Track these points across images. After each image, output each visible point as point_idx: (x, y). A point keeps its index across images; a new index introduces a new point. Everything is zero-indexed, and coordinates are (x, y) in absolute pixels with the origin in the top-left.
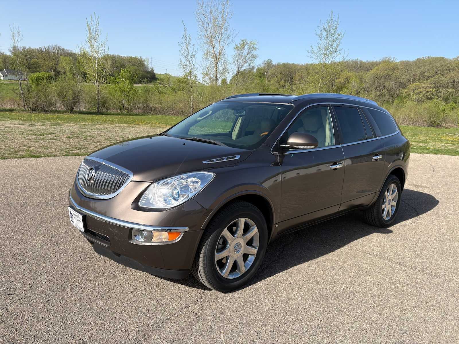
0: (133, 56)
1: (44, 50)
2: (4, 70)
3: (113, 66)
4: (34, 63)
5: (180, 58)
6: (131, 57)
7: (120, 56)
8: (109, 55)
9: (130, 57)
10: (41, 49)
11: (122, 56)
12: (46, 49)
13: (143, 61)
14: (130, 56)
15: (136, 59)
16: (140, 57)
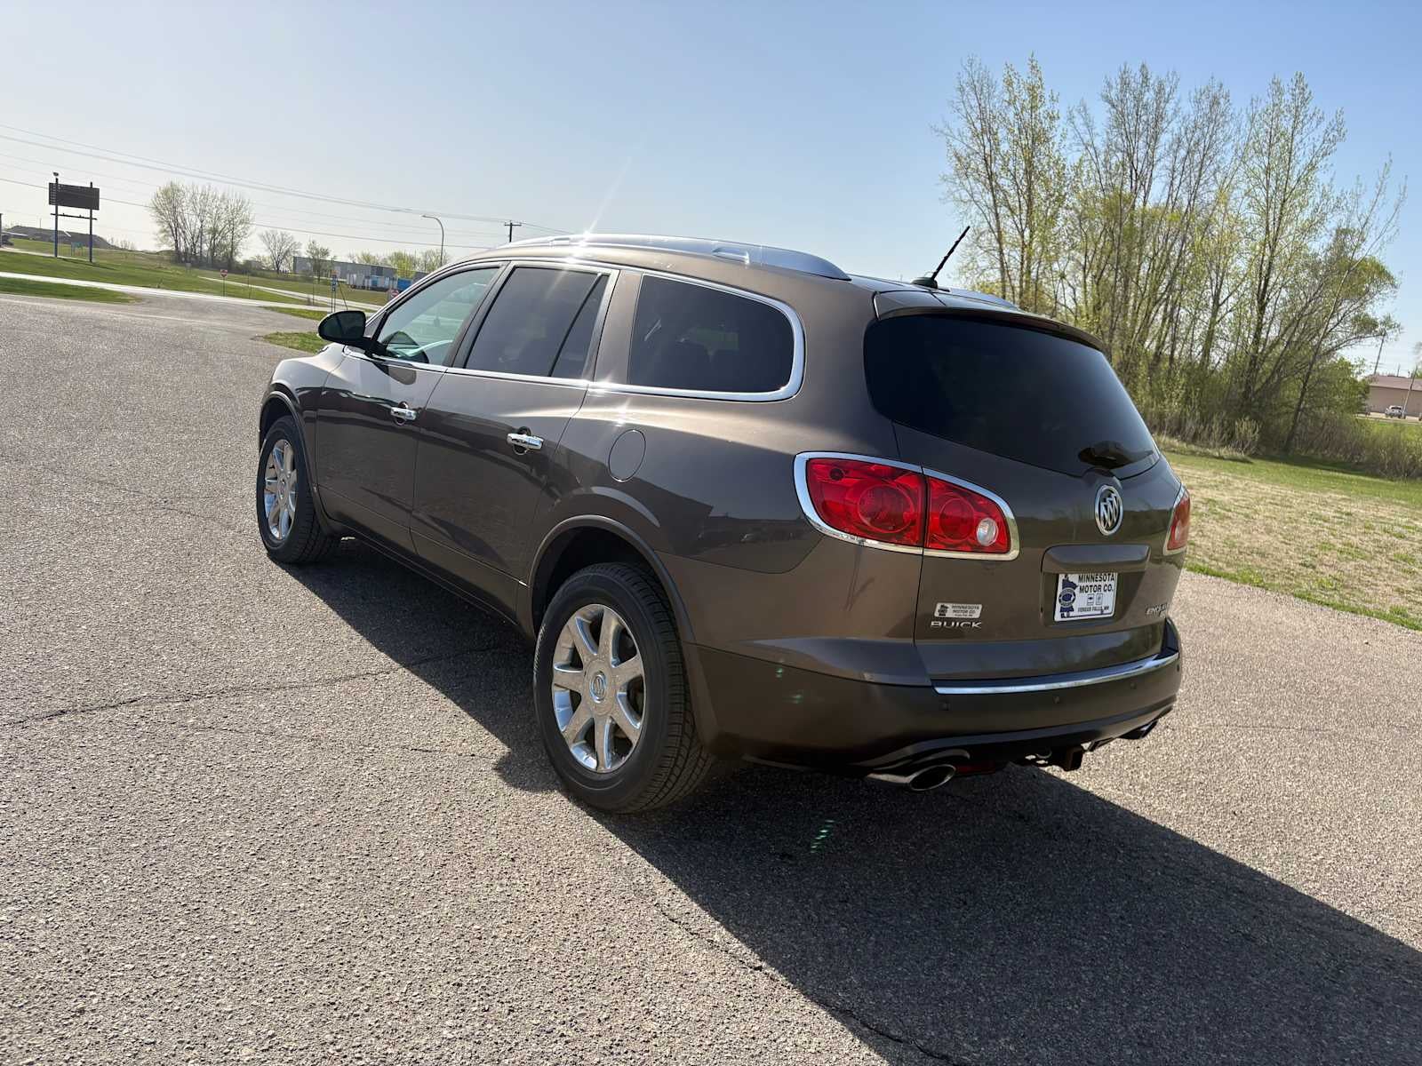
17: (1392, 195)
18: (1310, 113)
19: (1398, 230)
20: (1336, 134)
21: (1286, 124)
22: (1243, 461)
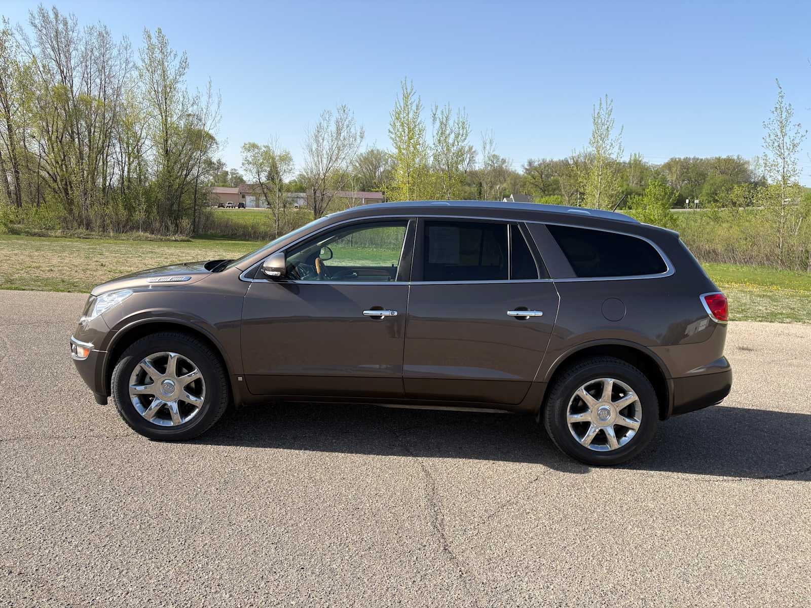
0: (724, 157)
1: (571, 162)
2: (512, 196)
3: (682, 177)
4: (552, 182)
5: (764, 153)
6: (719, 159)
7: (698, 159)
8: (677, 160)
9: (716, 158)
10: (567, 161)
11: (702, 160)
12: (575, 159)
13: (743, 165)
14: (717, 156)
15: (728, 161)
16: (738, 157)
17: (215, 99)
18: (169, 51)
19: (221, 117)
20: (184, 64)
21: (158, 55)
22: (188, 241)
